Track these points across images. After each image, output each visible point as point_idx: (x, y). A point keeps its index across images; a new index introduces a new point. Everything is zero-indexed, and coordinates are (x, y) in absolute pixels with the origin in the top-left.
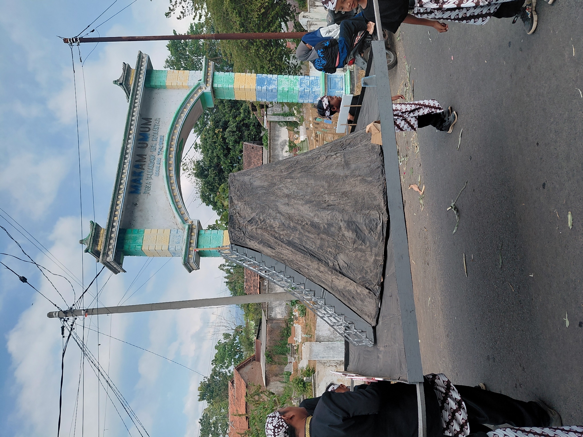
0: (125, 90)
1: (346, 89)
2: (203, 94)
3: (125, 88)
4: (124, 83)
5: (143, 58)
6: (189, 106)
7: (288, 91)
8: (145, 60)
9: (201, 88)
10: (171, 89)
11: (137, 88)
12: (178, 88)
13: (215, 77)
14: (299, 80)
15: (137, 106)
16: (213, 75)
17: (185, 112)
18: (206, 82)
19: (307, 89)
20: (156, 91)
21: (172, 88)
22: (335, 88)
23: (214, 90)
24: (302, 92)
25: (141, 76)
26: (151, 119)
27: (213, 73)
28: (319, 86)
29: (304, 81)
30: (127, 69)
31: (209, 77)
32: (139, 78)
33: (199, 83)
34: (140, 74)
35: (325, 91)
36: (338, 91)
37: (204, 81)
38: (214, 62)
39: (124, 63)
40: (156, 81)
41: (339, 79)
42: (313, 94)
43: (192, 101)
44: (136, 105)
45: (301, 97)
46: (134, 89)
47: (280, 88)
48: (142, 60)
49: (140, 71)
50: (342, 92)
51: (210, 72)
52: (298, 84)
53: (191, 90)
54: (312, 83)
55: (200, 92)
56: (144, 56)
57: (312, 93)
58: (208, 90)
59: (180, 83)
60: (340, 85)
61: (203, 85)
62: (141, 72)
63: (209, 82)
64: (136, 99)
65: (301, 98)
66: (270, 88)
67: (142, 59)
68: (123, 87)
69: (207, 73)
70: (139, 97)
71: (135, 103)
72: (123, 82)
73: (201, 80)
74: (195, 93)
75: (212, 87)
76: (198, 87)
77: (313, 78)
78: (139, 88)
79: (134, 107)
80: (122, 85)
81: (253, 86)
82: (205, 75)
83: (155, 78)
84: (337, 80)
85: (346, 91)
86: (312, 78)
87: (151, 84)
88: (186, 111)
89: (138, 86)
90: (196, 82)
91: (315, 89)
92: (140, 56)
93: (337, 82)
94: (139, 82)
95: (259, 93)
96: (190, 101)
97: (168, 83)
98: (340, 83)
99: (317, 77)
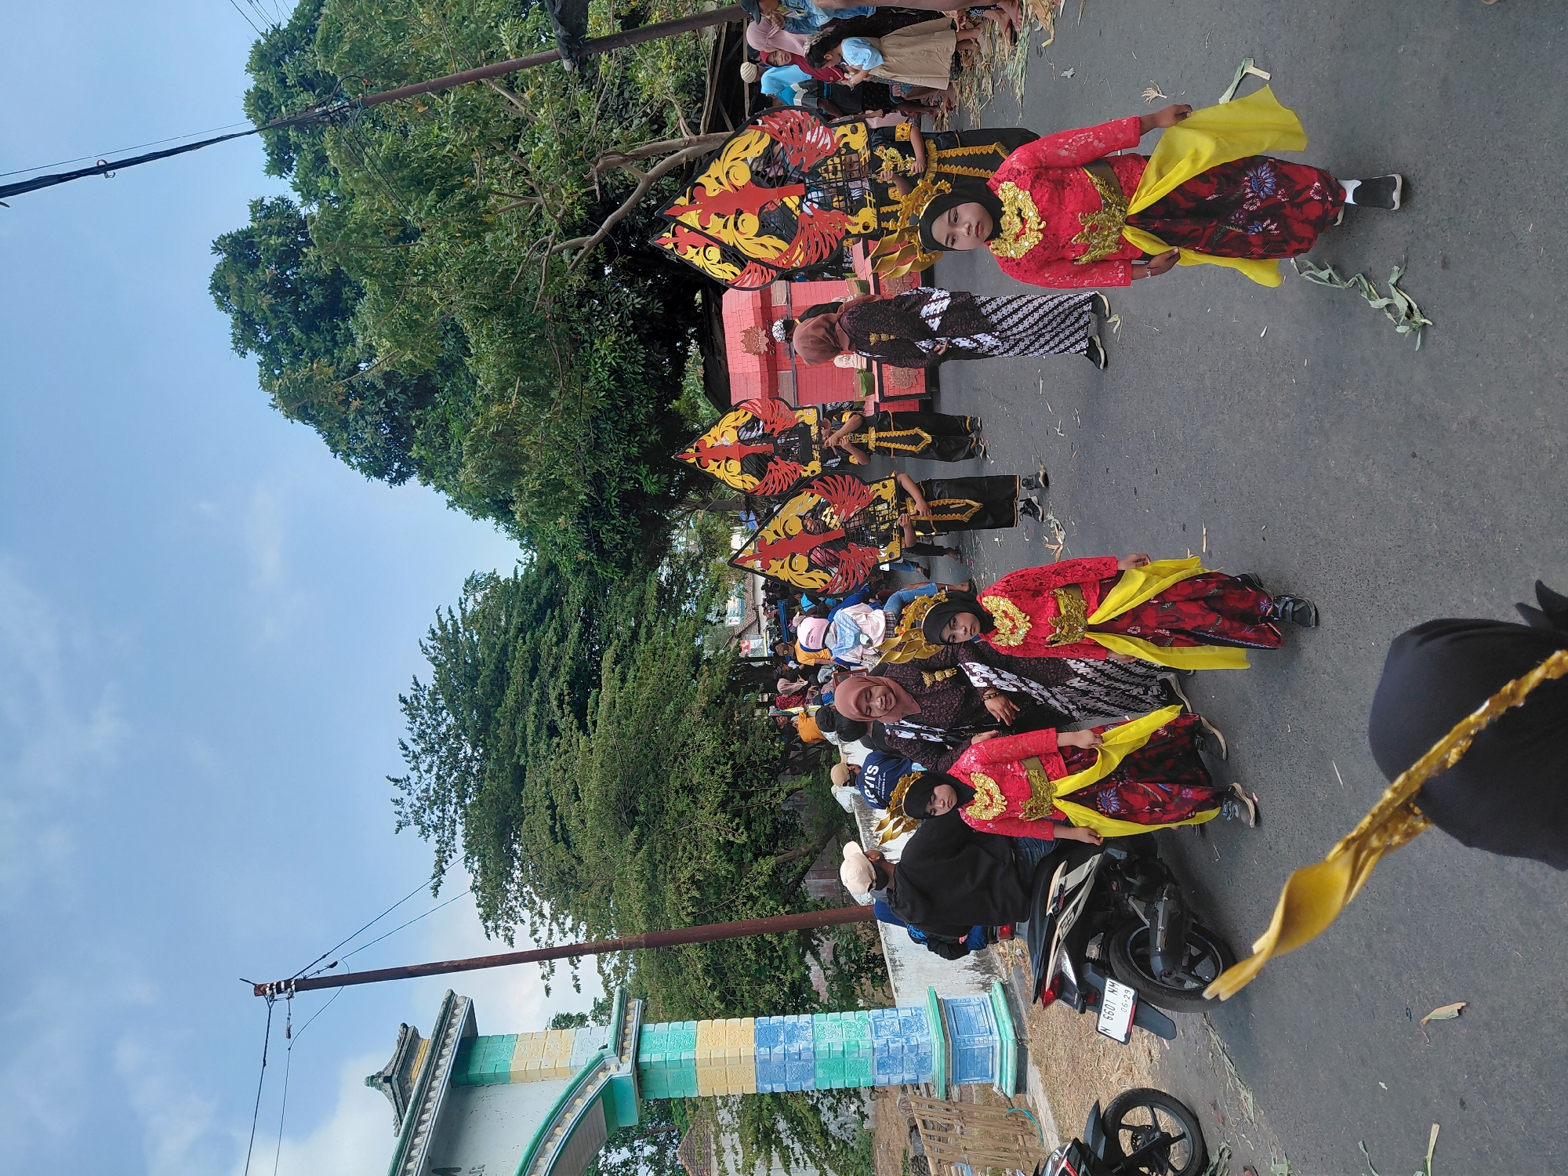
0: (395, 1097)
1: (1002, 1028)
2: (611, 1083)
3: (397, 1091)
4: (395, 1076)
5: (456, 1006)
6: (570, 1119)
7: (844, 1051)
8: (461, 1014)
9: (605, 1069)
10: (523, 1081)
11: (431, 1083)
12: (542, 1076)
13: (645, 1038)
14: (871, 1020)
15: (424, 1132)
16: (640, 1033)
17: (557, 1138)
18: (620, 1050)
19: (894, 1042)
20: (481, 1092)
21: (526, 1077)
22: (969, 1029)
23: (639, 1070)
24: (882, 1051)
25: (445, 1052)
26: (459, 1169)
27: (640, 1027)
28: (926, 1031)
29: (883, 1023)
30: (409, 1041)
31: (628, 1038)
32: (441, 1056)
33: (602, 1056)
34: (444, 1045)
35: (946, 1040)
36: (981, 1039)
37: (615, 1049)
38: (641, 1001)
39: (405, 1026)
40: (483, 1065)
41: (977, 1009)
42: (912, 1055)
43: (580, 1104)
44: (422, 1128)
45: (881, 1065)
46: (422, 1085)
47: (822, 1047)
48: (453, 1013)
49: (444, 1040)
50: (990, 1038)
51: (630, 1025)
52: (868, 1031)
53: (577, 1076)
54: (905, 1024)
55: (602, 1078)
56: (460, 1001)
57: (911, 1051)
58: (623, 1070)
59: (547, 1063)
60: (982, 1022)
61: (612, 1061)
62: (448, 1041)
63: (627, 1051)
64: (423, 1112)
65: (881, 1072)
66: (794, 1048)
67: (454, 1009)
68: (392, 1088)
69: (625, 1028)
70: (434, 1106)
71: (421, 1122)
72: (393, 1073)
73: (606, 1047)
74: (589, 1083)
75: (637, 1064)
76: (599, 1064)
77: (908, 1013)
78: (435, 1084)
79: (417, 1134)
80: (391, 1083)
81: (748, 1048)
82: (617, 1032)
83: (481, 1057)
84: (971, 1010)
85: (1003, 1035)
86: (902, 1014)
87: (470, 1073)
88: (561, 1134)
89: (434, 1078)
90: (594, 1054)
91: (917, 1038)
92: (450, 1004)
93: (973, 1015)
94: (437, 1066)
95: (763, 1067)
96: (572, 1105)
97: (515, 1066)
98: (980, 1017)
99: (916, 1009)
